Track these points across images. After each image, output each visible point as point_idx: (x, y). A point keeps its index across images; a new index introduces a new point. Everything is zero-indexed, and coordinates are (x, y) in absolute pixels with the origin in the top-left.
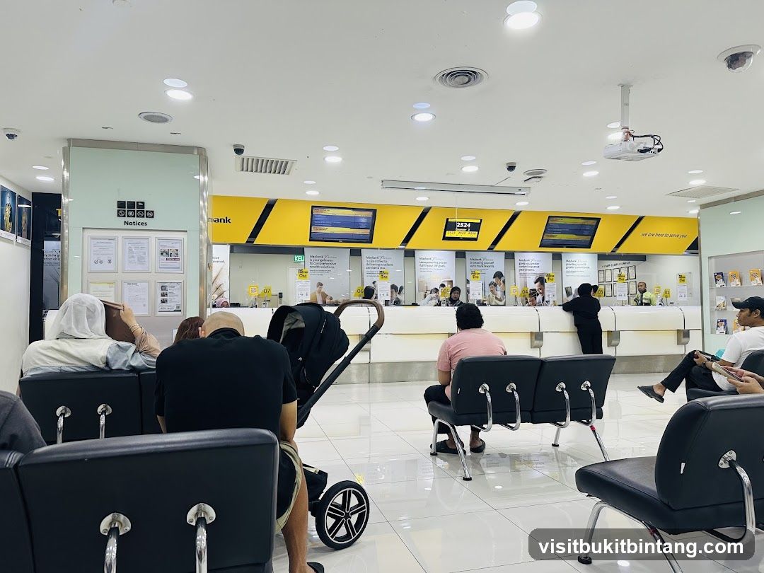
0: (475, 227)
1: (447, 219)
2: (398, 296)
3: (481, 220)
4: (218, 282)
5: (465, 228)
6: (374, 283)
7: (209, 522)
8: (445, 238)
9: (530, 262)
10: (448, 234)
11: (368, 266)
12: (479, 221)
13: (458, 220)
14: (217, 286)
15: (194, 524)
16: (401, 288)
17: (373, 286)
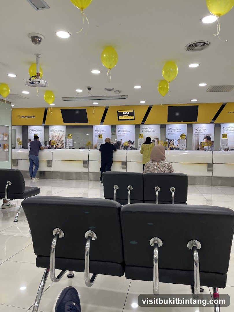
0: (132, 114)
1: (118, 111)
2: (132, 146)
3: (134, 110)
4: (62, 140)
5: (127, 115)
6: (121, 140)
8: (119, 120)
9: (201, 129)
10: (120, 118)
11: (119, 133)
12: (133, 111)
13: (122, 111)
14: (61, 141)
16: (133, 142)
17: (120, 141)
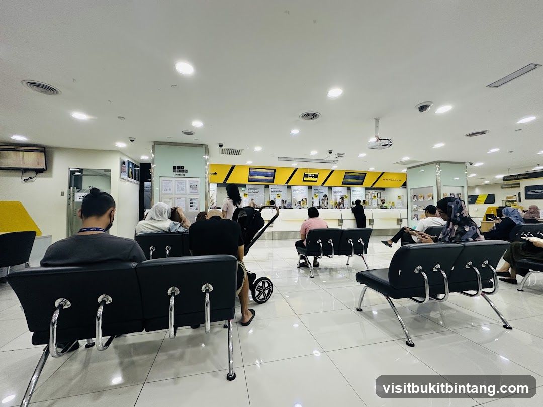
2: (285, 205)
4: (212, 198)
6: (274, 199)
7: (210, 291)
15: (204, 292)
16: (286, 201)
